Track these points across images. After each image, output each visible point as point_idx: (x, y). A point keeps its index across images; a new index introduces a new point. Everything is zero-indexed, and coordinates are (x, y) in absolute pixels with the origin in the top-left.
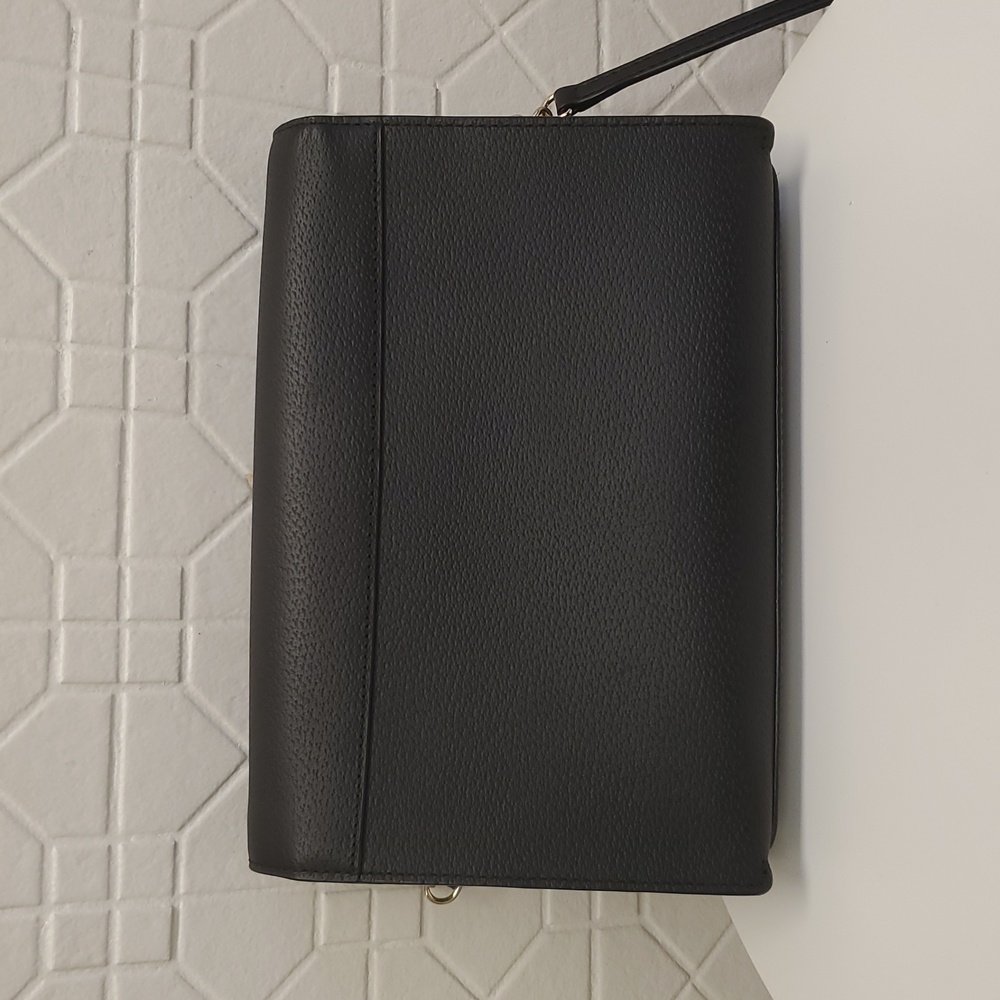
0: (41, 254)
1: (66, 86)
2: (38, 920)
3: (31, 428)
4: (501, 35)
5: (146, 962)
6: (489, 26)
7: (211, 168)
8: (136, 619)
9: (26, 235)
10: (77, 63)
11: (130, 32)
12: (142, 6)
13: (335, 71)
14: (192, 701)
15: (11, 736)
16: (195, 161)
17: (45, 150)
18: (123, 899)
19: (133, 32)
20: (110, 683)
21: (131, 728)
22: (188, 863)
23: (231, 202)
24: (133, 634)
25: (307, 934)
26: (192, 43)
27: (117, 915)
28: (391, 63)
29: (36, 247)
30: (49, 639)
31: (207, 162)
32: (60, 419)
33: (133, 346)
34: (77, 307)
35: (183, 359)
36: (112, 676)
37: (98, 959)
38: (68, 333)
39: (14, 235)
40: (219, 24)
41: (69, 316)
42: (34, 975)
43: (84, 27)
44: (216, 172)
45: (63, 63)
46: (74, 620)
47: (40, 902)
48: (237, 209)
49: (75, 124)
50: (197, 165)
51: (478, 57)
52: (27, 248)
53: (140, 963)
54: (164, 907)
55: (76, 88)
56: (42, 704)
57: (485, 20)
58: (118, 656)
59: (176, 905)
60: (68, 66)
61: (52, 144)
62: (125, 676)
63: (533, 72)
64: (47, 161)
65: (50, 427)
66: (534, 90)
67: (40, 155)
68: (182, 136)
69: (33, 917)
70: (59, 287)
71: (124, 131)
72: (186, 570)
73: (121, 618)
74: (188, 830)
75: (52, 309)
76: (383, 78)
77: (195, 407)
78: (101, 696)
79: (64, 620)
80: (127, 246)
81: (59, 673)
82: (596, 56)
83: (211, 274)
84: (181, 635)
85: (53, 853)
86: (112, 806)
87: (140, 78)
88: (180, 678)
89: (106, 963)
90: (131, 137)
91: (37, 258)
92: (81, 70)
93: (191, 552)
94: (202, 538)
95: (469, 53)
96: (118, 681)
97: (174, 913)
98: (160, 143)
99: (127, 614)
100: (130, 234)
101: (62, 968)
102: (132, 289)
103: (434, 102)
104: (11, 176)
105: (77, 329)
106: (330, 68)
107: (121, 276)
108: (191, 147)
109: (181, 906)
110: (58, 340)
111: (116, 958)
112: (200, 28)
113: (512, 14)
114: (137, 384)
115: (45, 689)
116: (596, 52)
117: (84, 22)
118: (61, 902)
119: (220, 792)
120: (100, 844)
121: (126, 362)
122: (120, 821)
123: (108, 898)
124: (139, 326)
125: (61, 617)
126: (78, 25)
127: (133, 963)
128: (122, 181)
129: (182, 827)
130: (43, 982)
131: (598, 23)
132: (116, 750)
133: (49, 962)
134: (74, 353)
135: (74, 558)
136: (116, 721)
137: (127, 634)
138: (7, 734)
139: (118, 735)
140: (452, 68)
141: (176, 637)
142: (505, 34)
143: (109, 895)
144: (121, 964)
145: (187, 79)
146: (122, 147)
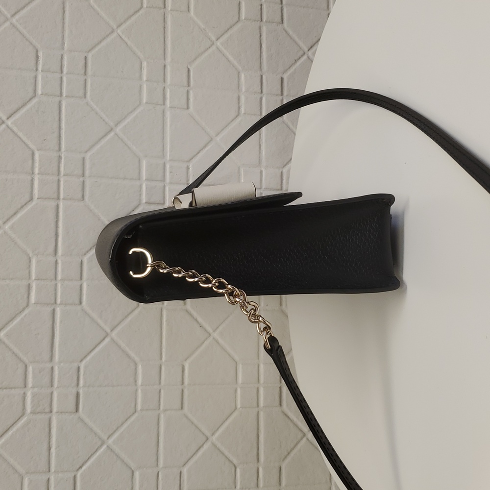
0: (26, 141)
1: (36, 77)
2: (24, 393)
3: (22, 207)
4: (217, 44)
5: (67, 412)
6: (211, 41)
7: (93, 105)
8: (63, 280)
9: (20, 134)
10: (40, 68)
11: (61, 55)
12: (66, 45)
13: (145, 64)
14: (86, 312)
15: (14, 323)
16: (87, 103)
17: (28, 102)
18: (58, 387)
19: (62, 55)
20: (53, 304)
21: (61, 322)
22: (84, 375)
23: (101, 118)
24: (62, 285)
25: (133, 405)
26: (86, 58)
27: (55, 394)
28: (169, 59)
29: (24, 139)
30: (29, 287)
31: (92, 103)
32: (34, 203)
33: (62, 175)
34: (40, 161)
35: (82, 179)
36: (53, 301)
37: (47, 410)
38: (37, 171)
39: (16, 135)
40: (96, 49)
41: (37, 164)
42: (23, 414)
43: (43, 55)
44: (95, 107)
45: (35, 69)
46: (38, 280)
47: (25, 387)
48: (104, 120)
49: (39, 92)
50: (88, 105)
51: (206, 54)
52: (20, 138)
53: (64, 412)
54: (74, 391)
55: (40, 78)
56: (26, 311)
57: (209, 39)
58: (56, 294)
59: (79, 391)
60: (37, 70)
61: (30, 100)
62: (59, 301)
63: (231, 58)
64: (28, 106)
65: (29, 207)
66: (232, 66)
67: (26, 104)
68: (81, 93)
69: (22, 392)
70: (33, 154)
71: (58, 93)
72: (83, 261)
73: (57, 279)
74: (84, 362)
75: (30, 162)
76: (165, 66)
77: (86, 198)
78: (49, 309)
79: (35, 280)
80: (60, 136)
81: (33, 299)
82: (259, 50)
83: (93, 146)
84: (81, 286)
85: (30, 369)
86: (54, 351)
87: (65, 73)
88: (81, 303)
89: (51, 411)
90: (61, 95)
91: (25, 143)
92: (42, 71)
93: (85, 254)
94: (89, 248)
95: (202, 53)
96: (56, 303)
97: (78, 395)
98: (73, 97)
99: (59, 277)
100: (61, 132)
101: (33, 412)
102: (62, 153)
103: (187, 74)
104: (15, 112)
105: (40, 169)
106: (143, 63)
107: (57, 148)
108: (85, 98)
109: (81, 392)
110: (33, 173)
111: (55, 410)
112: (90, 51)
113: (222, 36)
114: (63, 189)
115: (27, 306)
116: (259, 48)
117: (43, 53)
118: (33, 387)
119: (97, 348)
120: (49, 365)
121: (59, 181)
122: (57, 357)
123: (52, 387)
124: (64, 167)
125: (33, 278)
126: (40, 54)
127: (61, 413)
128: (58, 112)
129: (81, 361)
130: (26, 417)
131: (261, 36)
132: (55, 330)
133: (29, 409)
134: (39, 178)
135: (39, 256)
136: (55, 319)
137: (59, 285)
138: (13, 323)
139: (56, 324)
140: (195, 59)
143: (52, 386)
144: (57, 412)
145: (83, 71)
146: (58, 99)
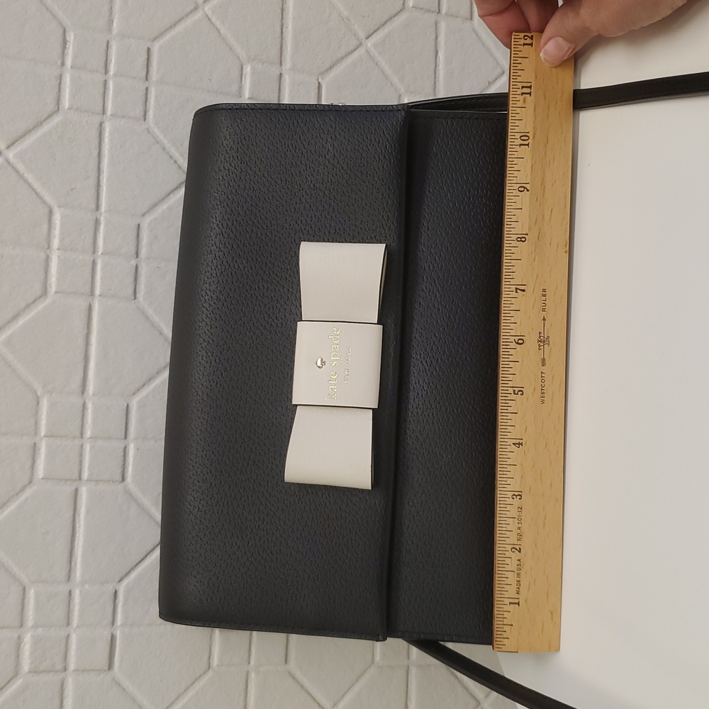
0: (39, 190)
1: (61, 77)
2: (19, 638)
3: (28, 306)
4: (367, 46)
5: (93, 670)
6: (358, 39)
7: (158, 134)
8: (94, 438)
9: (30, 177)
10: (69, 62)
11: (106, 41)
12: (115, 24)
13: (248, 69)
14: (131, 495)
15: (6, 513)
16: (148, 129)
17: (44, 120)
18: (78, 626)
19: (108, 42)
20: (75, 480)
21: (88, 511)
22: (124, 605)
23: (171, 157)
24: (92, 447)
25: (205, 658)
26: (149, 50)
27: (74, 638)
28: (288, 64)
29: (36, 185)
30: (35, 449)
31: (156, 130)
32: (48, 301)
33: (100, 253)
34: (62, 226)
35: (133, 262)
36: (76, 475)
37: (59, 666)
38: (56, 243)
39: (22, 177)
40: (167, 37)
41: (57, 232)
42: (16, 674)
43: (75, 38)
44: (162, 137)
45: (59, 63)
46: (52, 436)
47: (21, 626)
48: (175, 162)
49: (66, 103)
50: (149, 132)
51: (349, 60)
52: (30, 186)
53: (88, 671)
54: (106, 634)
55: (67, 79)
56: (28, 492)
57: (355, 35)
58: (81, 463)
59: (114, 633)
60: (63, 64)
61: (50, 116)
62: (85, 475)
63: (389, 71)
64: (46, 128)
65: (41, 306)
66: (389, 84)
67: (41, 123)
68: (139, 111)
69: (16, 636)
70: (51, 213)
71: (99, 108)
72: (130, 406)
73: (84, 436)
74: (125, 582)
75: (45, 227)
76: (281, 75)
77: (140, 295)
78: (69, 489)
79: (45, 436)
80: (98, 185)
81: (40, 472)
82: (434, 61)
83: (155, 205)
84: (125, 450)
85: (31, 594)
86: (73, 564)
87: (111, 73)
88: (123, 479)
89: (65, 669)
90: (104, 112)
91: (36, 193)
92: (71, 67)
93: (134, 394)
94: (142, 384)
95: (343, 58)
96: (80, 478)
97: (113, 638)
98: (124, 117)
99: (88, 433)
100: (101, 177)
101: (34, 671)
102: (101, 215)
103: (316, 91)
104: (21, 137)
105: (62, 240)
106: (244, 67)
107: (93, 206)
108: (145, 120)
109: (118, 634)
110: (49, 247)
111: (72, 667)
112: (155, 39)
113: (375, 31)
114: (101, 278)
115: (30, 482)
116: (434, 58)
117: (75, 35)
118: (35, 626)
119: (148, 557)
120: (64, 588)
121: (94, 263)
122: (78, 573)
123: (68, 625)
124: (104, 239)
125: (43, 434)
126: (71, 37)
127: (83, 671)
128: (97, 141)
129: (120, 580)
130: (21, 680)
131: (436, 38)
132: (77, 526)
133: (26, 666)
134: (59, 257)
135: (54, 394)
136: (78, 506)
137: (87, 447)
138: (3, 512)
139: (79, 515)
140: (331, 68)
141: (121, 451)
142: (369, 45)
143: (68, 624)
144: (75, 670)
145: (144, 74)
146: (98, 119)
